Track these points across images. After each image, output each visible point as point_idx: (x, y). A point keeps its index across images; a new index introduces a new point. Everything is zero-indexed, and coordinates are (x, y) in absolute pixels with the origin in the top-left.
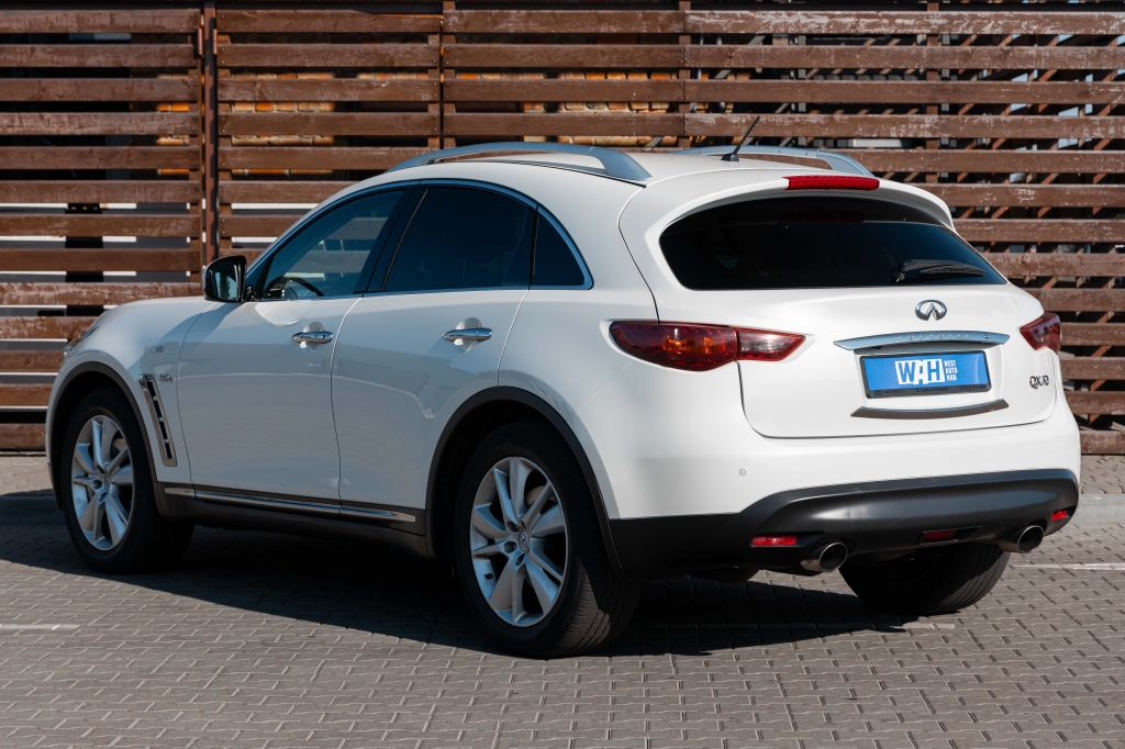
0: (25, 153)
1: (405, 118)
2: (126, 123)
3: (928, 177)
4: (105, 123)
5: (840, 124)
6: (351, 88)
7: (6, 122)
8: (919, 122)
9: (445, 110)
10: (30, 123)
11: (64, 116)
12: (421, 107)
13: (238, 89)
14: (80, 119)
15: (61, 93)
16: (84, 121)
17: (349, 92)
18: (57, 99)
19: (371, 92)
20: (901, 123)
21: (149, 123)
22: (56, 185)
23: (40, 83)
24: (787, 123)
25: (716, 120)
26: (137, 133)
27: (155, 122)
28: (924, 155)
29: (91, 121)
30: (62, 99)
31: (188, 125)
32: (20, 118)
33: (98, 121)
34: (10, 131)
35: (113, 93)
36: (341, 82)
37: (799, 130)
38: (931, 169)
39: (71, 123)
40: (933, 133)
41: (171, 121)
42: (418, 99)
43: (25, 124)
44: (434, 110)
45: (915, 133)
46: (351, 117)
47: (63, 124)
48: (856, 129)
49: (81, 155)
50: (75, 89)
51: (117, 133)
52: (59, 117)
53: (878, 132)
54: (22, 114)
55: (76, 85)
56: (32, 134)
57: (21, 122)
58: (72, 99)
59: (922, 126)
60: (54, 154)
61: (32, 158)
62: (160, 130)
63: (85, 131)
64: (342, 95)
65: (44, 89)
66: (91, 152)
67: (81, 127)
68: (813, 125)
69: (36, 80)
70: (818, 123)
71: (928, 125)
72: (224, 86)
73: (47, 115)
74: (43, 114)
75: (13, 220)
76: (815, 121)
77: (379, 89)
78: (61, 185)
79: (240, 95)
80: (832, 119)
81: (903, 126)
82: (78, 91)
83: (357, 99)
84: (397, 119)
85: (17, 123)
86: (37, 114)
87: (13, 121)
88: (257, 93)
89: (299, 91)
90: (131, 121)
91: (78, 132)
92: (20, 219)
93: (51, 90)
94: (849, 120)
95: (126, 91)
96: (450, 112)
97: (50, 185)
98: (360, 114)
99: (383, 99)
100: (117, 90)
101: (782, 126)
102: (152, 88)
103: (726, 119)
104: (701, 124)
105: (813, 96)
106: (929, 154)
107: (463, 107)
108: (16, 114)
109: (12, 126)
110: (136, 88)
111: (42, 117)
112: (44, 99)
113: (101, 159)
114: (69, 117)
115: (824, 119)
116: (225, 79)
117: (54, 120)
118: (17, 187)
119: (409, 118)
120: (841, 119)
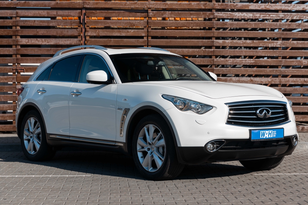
0: (32, 50)
1: (138, 41)
2: (61, 41)
3: (279, 58)
4: (55, 41)
5: (256, 43)
6: (123, 32)
7: (27, 41)
8: (277, 43)
9: (149, 38)
10: (34, 41)
11: (43, 39)
12: (142, 37)
13: (92, 32)
14: (48, 40)
15: (42, 33)
16: (49, 41)
17: (122, 33)
18: (41, 35)
19: (128, 33)
20: (272, 43)
21: (67, 41)
22: (41, 58)
23: (36, 30)
24: (241, 42)
25: (222, 42)
26: (63, 44)
27: (69, 41)
28: (278, 51)
29: (51, 41)
30: (43, 35)
31: (78, 42)
32: (31, 40)
33: (53, 41)
34: (28, 43)
35: (57, 33)
36: (120, 31)
37: (245, 45)
38: (280, 55)
39: (45, 41)
40: (280, 46)
41: (73, 41)
42: (141, 35)
43: (32, 42)
44: (145, 39)
45: (276, 46)
46: (123, 40)
47: (43, 42)
48: (260, 45)
49: (48, 50)
50: (46, 32)
51: (58, 44)
52: (42, 40)
53: (266, 45)
54: (32, 39)
55: (47, 31)
56: (34, 44)
57: (31, 41)
58: (46, 35)
59: (277, 44)
60: (40, 50)
61: (34, 51)
62: (70, 43)
63: (49, 44)
65: (38, 32)
66: (51, 49)
67: (48, 42)
68: (248, 43)
69: (35, 29)
70: (250, 43)
71: (279, 44)
72: (88, 31)
73: (39, 39)
74: (37, 39)
75: (29, 68)
76: (249, 42)
77: (131, 33)
78: (42, 58)
79: (92, 34)
80: (253, 42)
81: (272, 44)
82: (47, 33)
83: (125, 35)
84: (135, 41)
85: (30, 41)
86: (36, 39)
87: (29, 41)
88: (97, 34)
89: (109, 33)
90: (62, 41)
91: (47, 44)
92: (31, 68)
93: (40, 32)
94: (258, 42)
95: (60, 33)
96: (150, 39)
97: (39, 58)
98: (125, 39)
99: (132, 35)
100: (58, 32)
101: (240, 43)
102: (68, 32)
103: (225, 42)
104: (218, 43)
105: (248, 36)
106: (279, 51)
107: (153, 37)
109: (29, 42)
110: (63, 32)
111: (37, 40)
112: (38, 35)
113: (53, 51)
114: (45, 40)
115: (251, 42)
116: (88, 29)
117: (40, 40)
118: (30, 59)
119: (139, 40)
120: (256, 42)
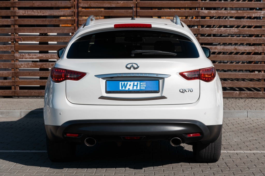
0: (29, 20)
1: (127, 11)
2: (55, 12)
3: (262, 27)
4: (49, 12)
5: (240, 13)
6: (113, 3)
7: (24, 12)
8: (260, 13)
9: (137, 9)
10: (30, 12)
11: (39, 11)
12: (131, 8)
13: (84, 4)
14: (43, 11)
15: (38, 5)
16: (44, 12)
17: (112, 5)
18: (37, 6)
19: (118, 5)
20: (256, 13)
21: (61, 12)
22: (37, 28)
23: (32, 2)
24: (226, 13)
25: (208, 12)
26: (58, 15)
27: (62, 12)
28: (261, 21)
29: (46, 12)
30: (38, 6)
31: (71, 13)
32: (27, 11)
33: (48, 12)
34: (25, 15)
35: (51, 5)
36: (110, 2)
37: (229, 15)
38: (263, 25)
39: (41, 12)
40: (264, 16)
41: (66, 12)
42: (130, 6)
43: (29, 13)
44: (134, 9)
45: (259, 15)
46: (113, 11)
47: (38, 13)
48: (244, 14)
49: (43, 21)
50: (41, 4)
51: (53, 15)
52: (37, 11)
53: (250, 15)
54: (28, 10)
55: (42, 2)
56: (30, 15)
57: (28, 12)
58: (41, 6)
59: (261, 14)
60: (36, 21)
61: (31, 22)
62: (64, 14)
63: (44, 15)
64: (111, 5)
65: (33, 4)
66: (46, 20)
67: (43, 13)
68: (233, 13)
69: (32, 1)
70: (234, 13)
71: (262, 13)
72: (80, 3)
73: (34, 10)
74: (33, 10)
75: (26, 38)
76: (233, 12)
77: (120, 4)
78: (38, 29)
79: (84, 5)
80: (238, 12)
81: (256, 14)
82: (42, 4)
83: (115, 6)
84: (125, 11)
85: (27, 12)
86: (32, 10)
87: (26, 12)
88: (89, 5)
89: (100, 4)
90: (56, 12)
91: (43, 15)
92: (28, 37)
93: (35, 4)
94: (242, 12)
95: (55, 4)
96: (139, 10)
97: (35, 29)
98: (115, 10)
99: (121, 6)
100: (52, 4)
101: (225, 14)
102: (61, 3)
103: (210, 12)
104: (204, 13)
105: (233, 6)
106: (263, 21)
107: (142, 8)
108: (26, 10)
109: (25, 13)
110: (57, 3)
111: (33, 11)
112: (34, 6)
113: (48, 22)
114: (40, 11)
115: (236, 12)
116: (80, 1)
117: (36, 12)
118: (27, 29)
119: (128, 11)
120: (240, 12)
